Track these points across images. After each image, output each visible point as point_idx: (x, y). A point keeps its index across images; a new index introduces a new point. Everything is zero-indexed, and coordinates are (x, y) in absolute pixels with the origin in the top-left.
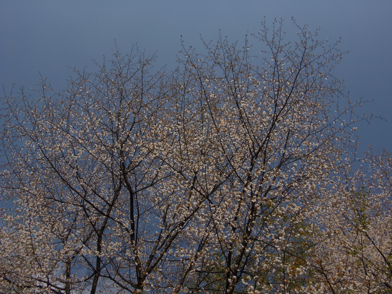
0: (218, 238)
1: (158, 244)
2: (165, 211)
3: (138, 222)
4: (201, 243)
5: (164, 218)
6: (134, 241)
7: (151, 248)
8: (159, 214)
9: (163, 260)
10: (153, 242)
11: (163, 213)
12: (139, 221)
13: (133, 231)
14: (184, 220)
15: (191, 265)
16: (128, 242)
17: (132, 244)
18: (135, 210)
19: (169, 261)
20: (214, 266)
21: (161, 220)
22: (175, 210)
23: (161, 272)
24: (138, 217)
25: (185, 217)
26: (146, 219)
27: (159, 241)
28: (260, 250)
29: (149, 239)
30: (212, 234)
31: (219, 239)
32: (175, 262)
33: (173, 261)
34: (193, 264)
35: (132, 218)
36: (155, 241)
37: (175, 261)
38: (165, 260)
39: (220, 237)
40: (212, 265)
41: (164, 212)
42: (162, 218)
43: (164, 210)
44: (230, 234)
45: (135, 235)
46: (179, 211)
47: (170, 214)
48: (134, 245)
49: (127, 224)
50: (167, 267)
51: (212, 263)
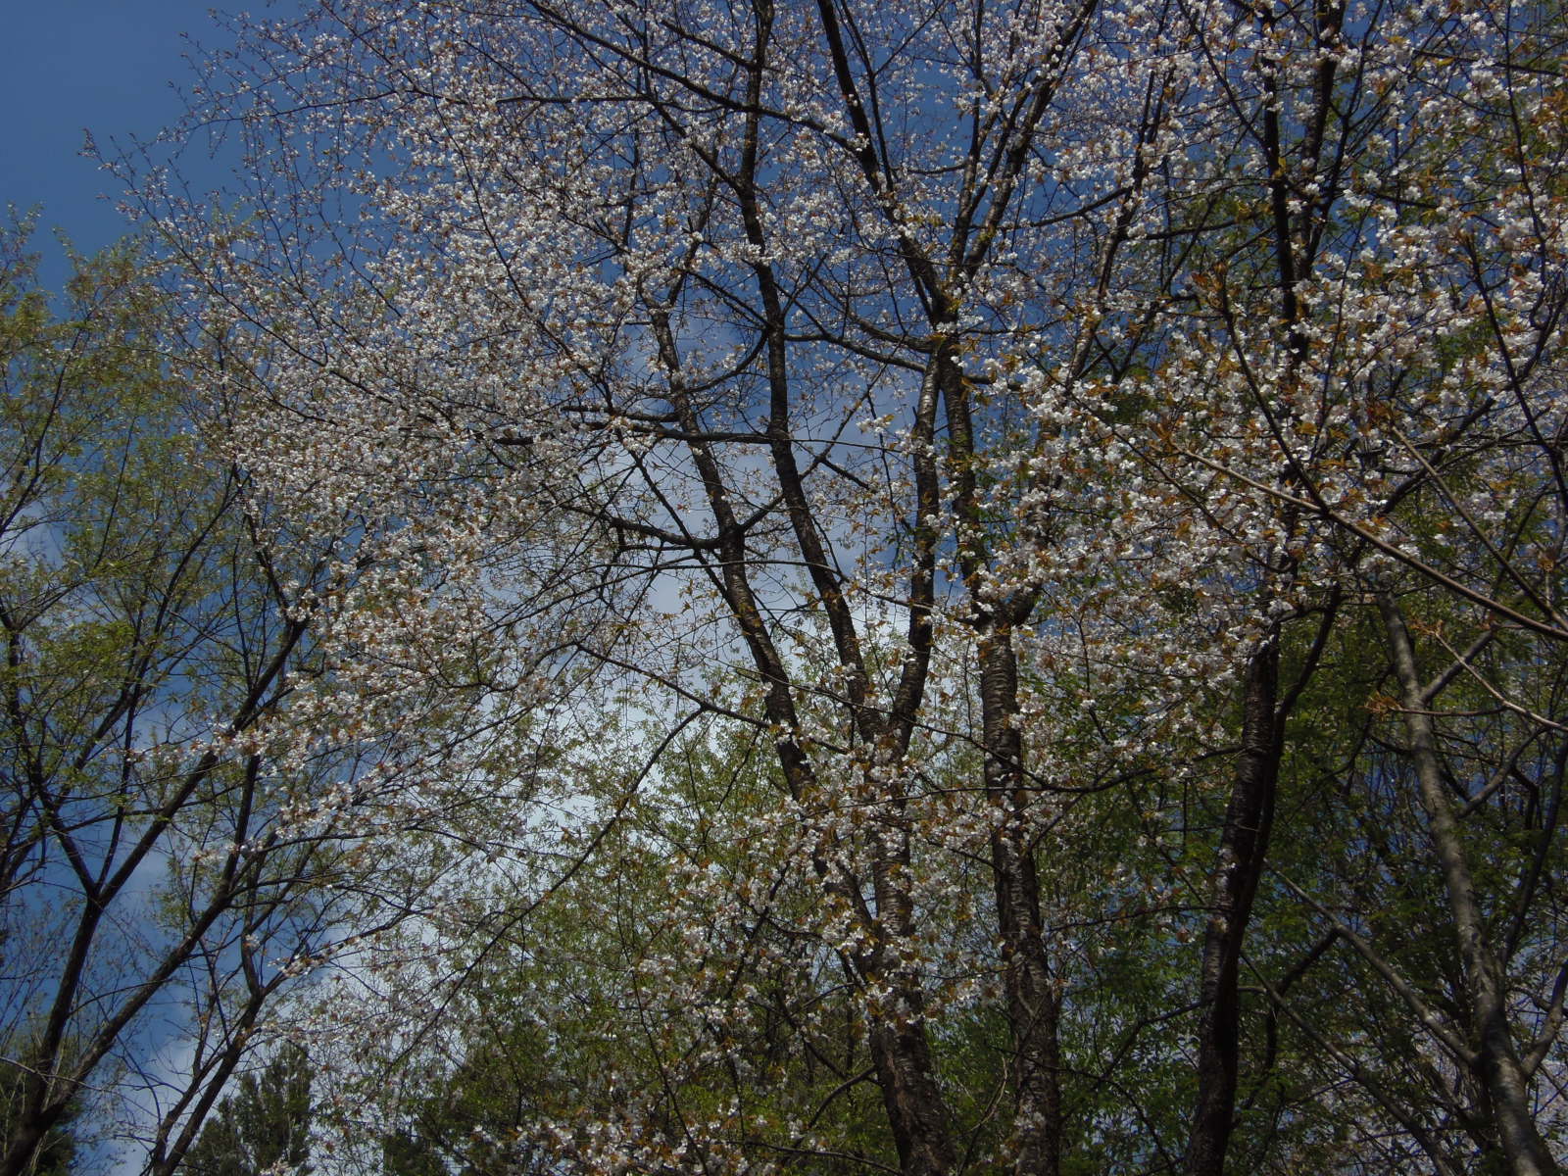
0: (1214, 68)
1: (974, 171)
2: (973, 34)
3: (875, 105)
5: (975, 65)
8: (952, 54)
9: (1009, 227)
10: (954, 169)
11: (965, 48)
12: (880, 101)
14: (1059, 43)
15: (1124, 209)
16: (857, 184)
19: (1032, 225)
20: (1217, 185)
21: (964, 76)
22: (1012, 21)
27: (977, 159)
28: (1400, 47)
29: (937, 163)
30: (1184, 60)
31: (1217, 74)
32: (1055, 225)
33: (1050, 222)
34: (1130, 204)
36: (957, 163)
37: (1056, 220)
38: (1017, 227)
40: (1210, 182)
41: (968, 41)
42: (967, 64)
43: (965, 32)
47: (994, 43)
50: (1031, 252)
51: (1207, 176)
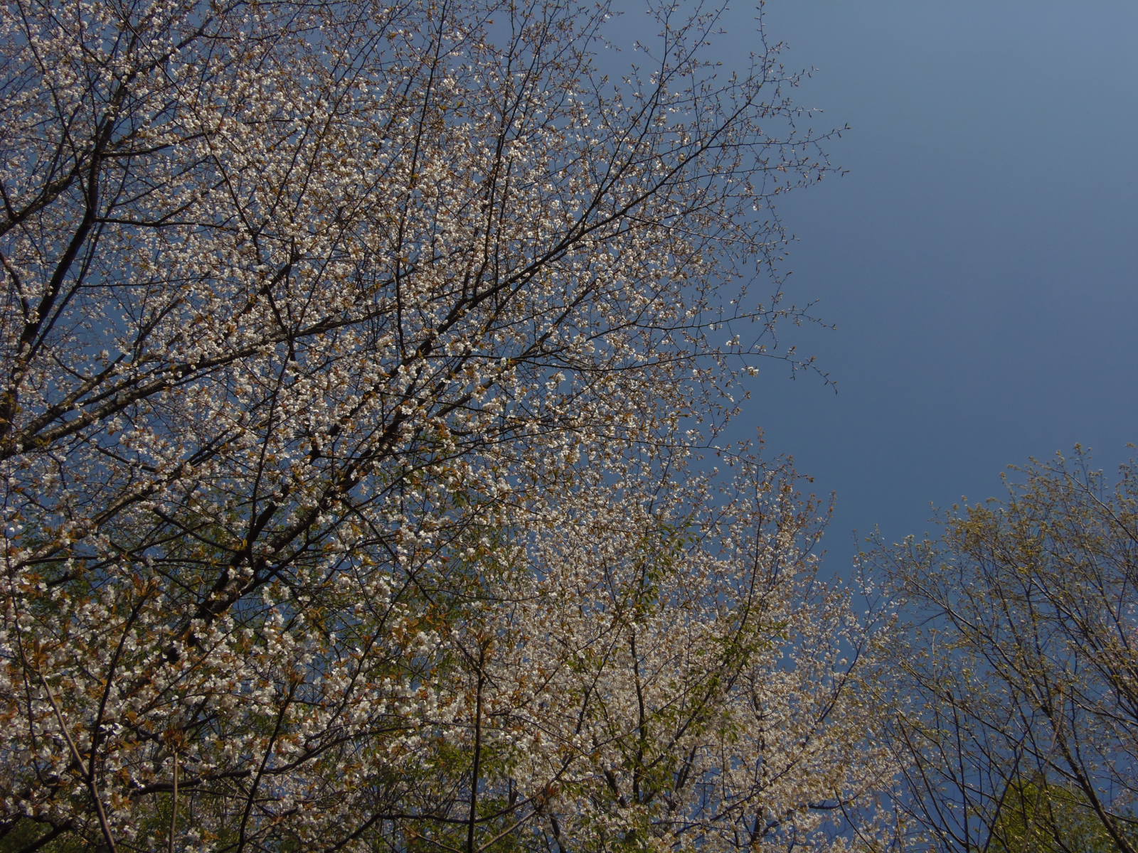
4: (209, 447)
6: (28, 346)
7: (66, 389)
13: (42, 317)
17: (20, 350)
18: (76, 267)
23: (61, 463)
24: (74, 290)
25: (202, 356)
26: (93, 308)
35: (56, 282)
39: (267, 454)
44: (297, 461)
45: (40, 332)
46: (194, 333)
48: (23, 355)
49: (33, 291)
